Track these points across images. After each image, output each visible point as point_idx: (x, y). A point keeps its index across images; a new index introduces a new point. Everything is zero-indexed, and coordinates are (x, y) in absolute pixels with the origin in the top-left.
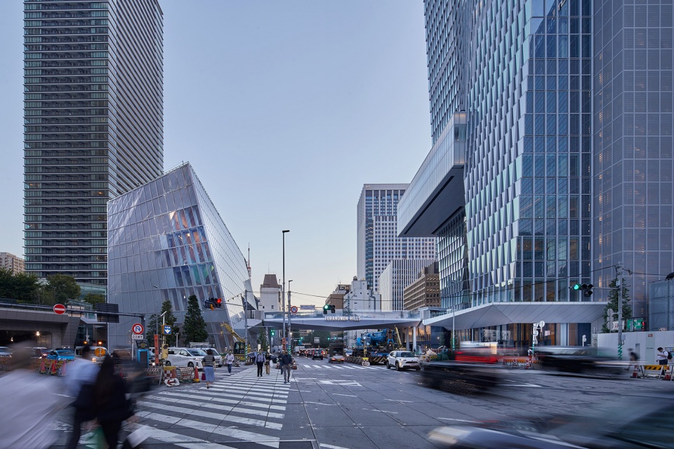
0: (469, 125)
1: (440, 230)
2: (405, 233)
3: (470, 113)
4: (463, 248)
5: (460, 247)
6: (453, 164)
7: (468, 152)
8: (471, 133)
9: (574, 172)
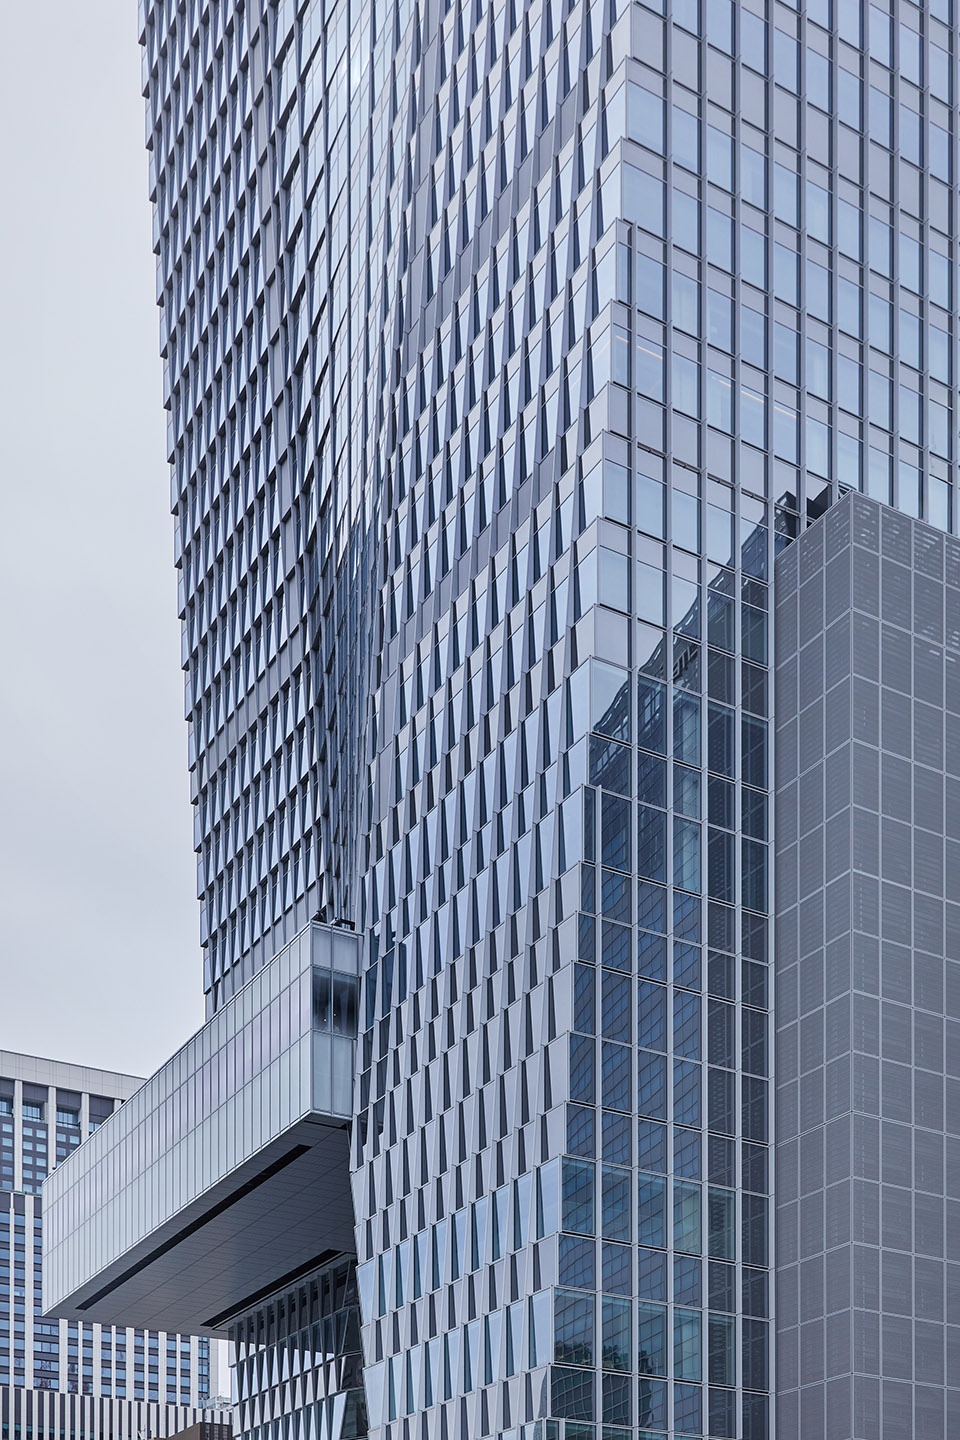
0: (371, 982)
1: (242, 1316)
2: (84, 1306)
3: (375, 941)
4: (340, 1401)
5: (330, 1400)
6: (306, 1108)
7: (365, 1078)
8: (378, 1016)
9: (720, 1247)
